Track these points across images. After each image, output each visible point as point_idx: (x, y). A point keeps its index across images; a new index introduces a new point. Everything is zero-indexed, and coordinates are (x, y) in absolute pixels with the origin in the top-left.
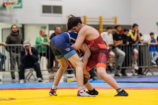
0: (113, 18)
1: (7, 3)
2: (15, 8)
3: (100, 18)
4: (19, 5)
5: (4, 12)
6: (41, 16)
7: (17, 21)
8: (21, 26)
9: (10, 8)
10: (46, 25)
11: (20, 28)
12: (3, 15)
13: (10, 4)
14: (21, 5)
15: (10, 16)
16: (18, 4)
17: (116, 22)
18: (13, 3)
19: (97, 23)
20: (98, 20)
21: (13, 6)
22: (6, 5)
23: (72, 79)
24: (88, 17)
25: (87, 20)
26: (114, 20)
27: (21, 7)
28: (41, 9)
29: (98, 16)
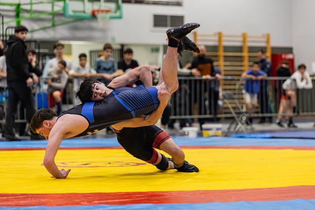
0: (263, 36)
1: (98, 11)
2: (112, 18)
3: (244, 36)
4: (118, 14)
5: (94, 24)
6: (152, 31)
7: (113, 39)
8: (119, 47)
9: (104, 18)
10: (159, 45)
11: (118, 50)
12: (91, 29)
13: (102, 11)
14: (121, 14)
15: (103, 30)
16: (116, 12)
17: (268, 41)
18: (108, 11)
19: (238, 44)
20: (241, 39)
21: (109, 15)
22: (96, 13)
23: (211, 133)
24: (225, 33)
25: (224, 38)
26: (265, 40)
27: (120, 17)
28: (151, 21)
29: (240, 32)
